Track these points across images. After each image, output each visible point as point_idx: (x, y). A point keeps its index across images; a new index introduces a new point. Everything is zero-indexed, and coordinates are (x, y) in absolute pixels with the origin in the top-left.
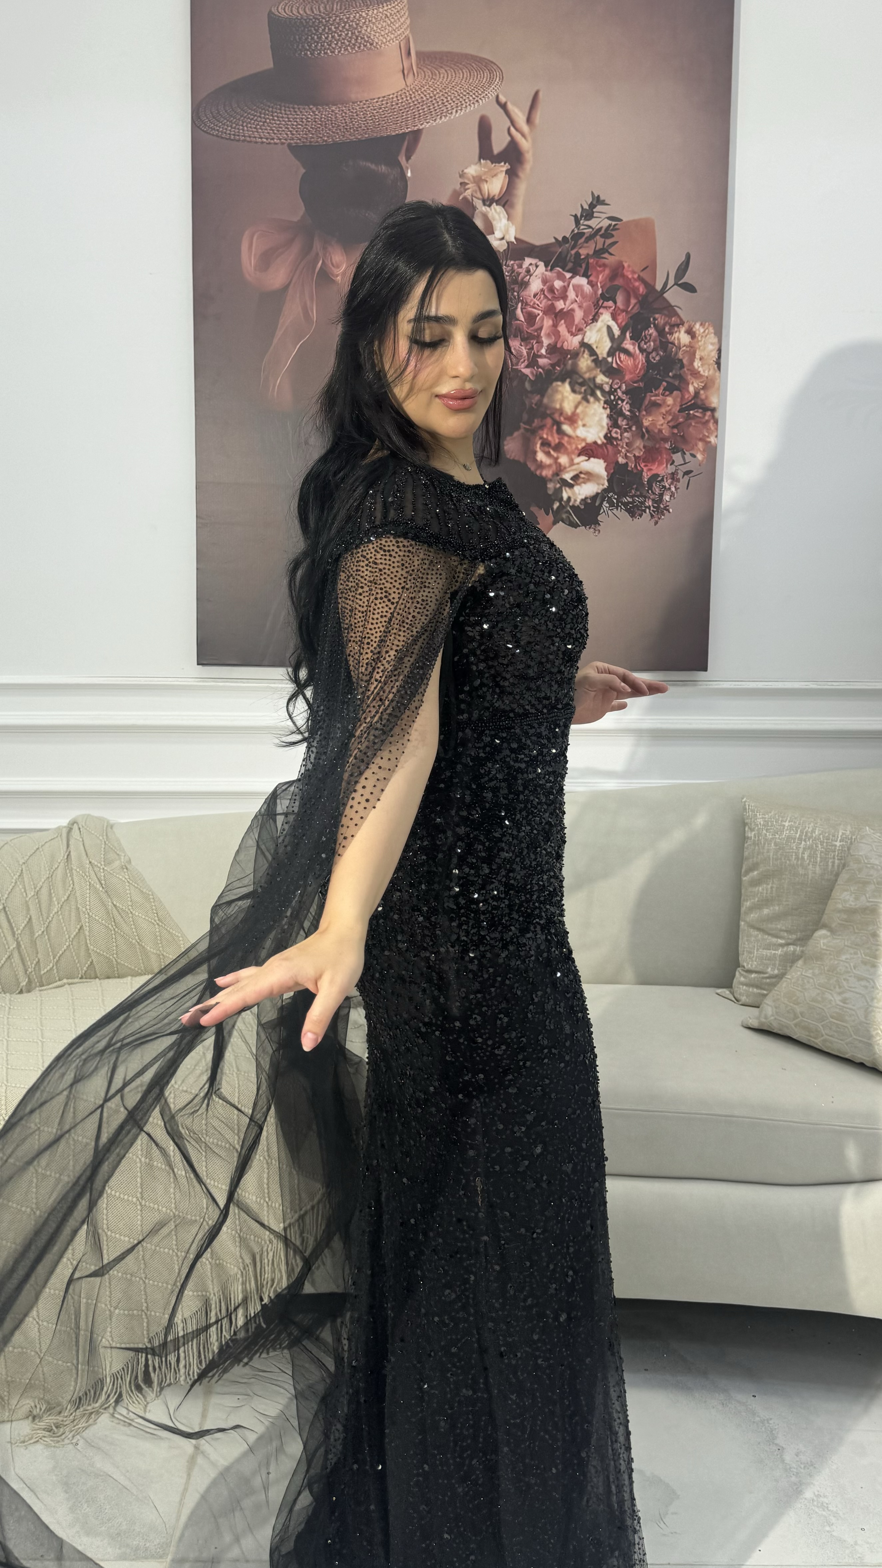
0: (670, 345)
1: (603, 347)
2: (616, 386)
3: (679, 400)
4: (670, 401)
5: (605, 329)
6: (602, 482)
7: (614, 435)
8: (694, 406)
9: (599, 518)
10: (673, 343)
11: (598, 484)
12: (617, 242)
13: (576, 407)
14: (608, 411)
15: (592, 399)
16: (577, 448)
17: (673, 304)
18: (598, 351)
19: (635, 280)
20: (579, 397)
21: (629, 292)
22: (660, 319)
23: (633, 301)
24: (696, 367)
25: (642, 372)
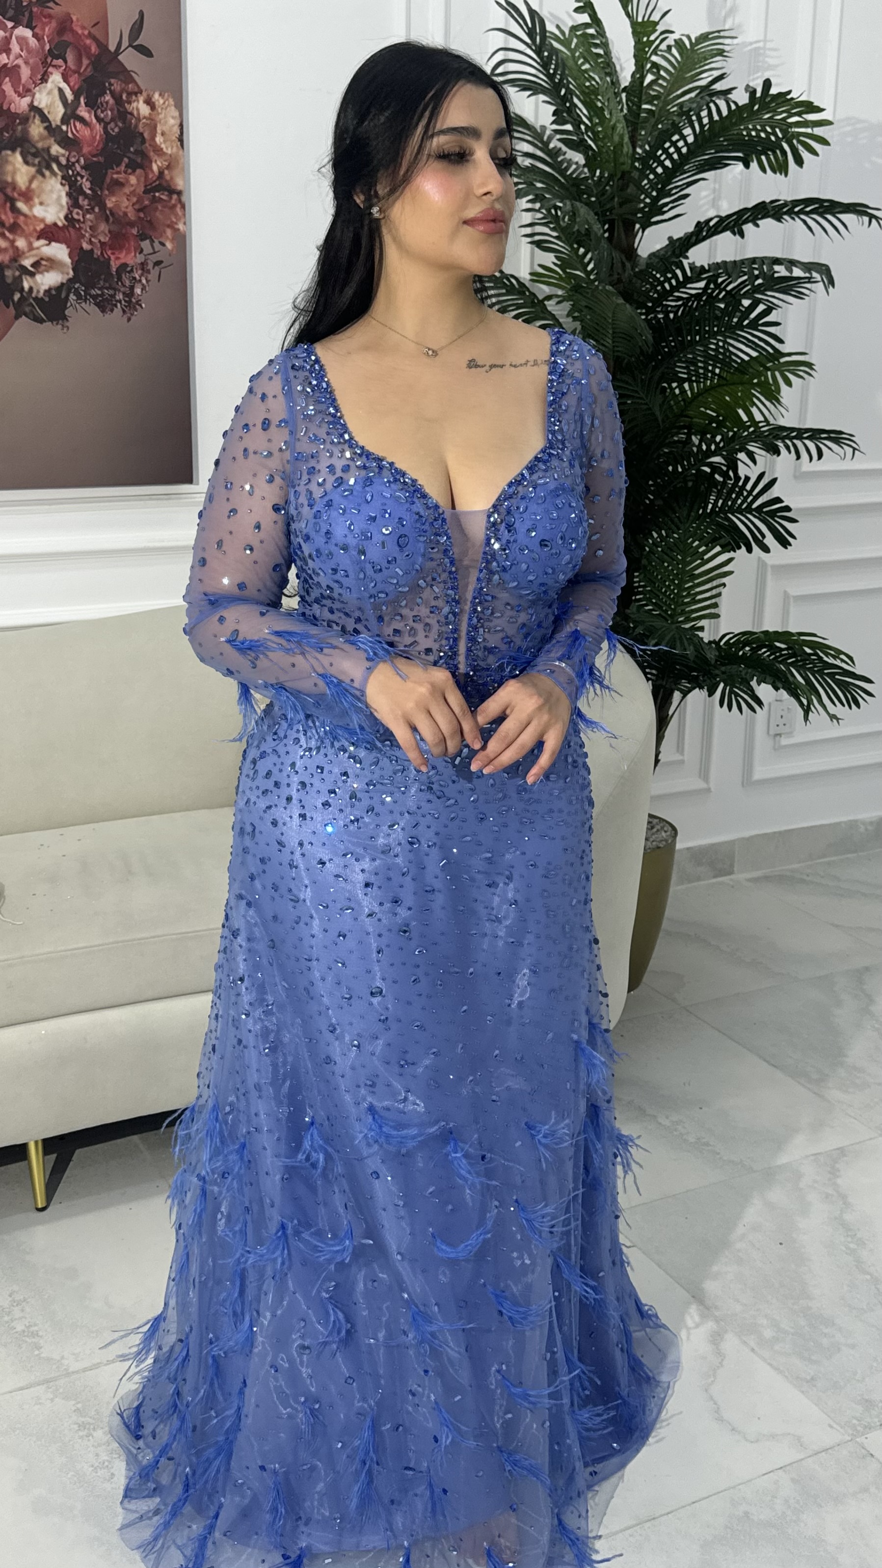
0: (129, 116)
1: (57, 113)
2: (73, 160)
3: (143, 179)
4: (133, 180)
5: (56, 92)
6: (66, 270)
7: (76, 217)
8: (159, 188)
9: (67, 312)
10: (131, 114)
11: (63, 273)
13: (31, 181)
14: (67, 188)
15: (47, 173)
16: (35, 230)
17: (129, 69)
18: (50, 117)
19: (87, 37)
20: (33, 170)
21: (80, 51)
22: (117, 86)
23: (85, 62)
24: (158, 142)
25: (101, 146)
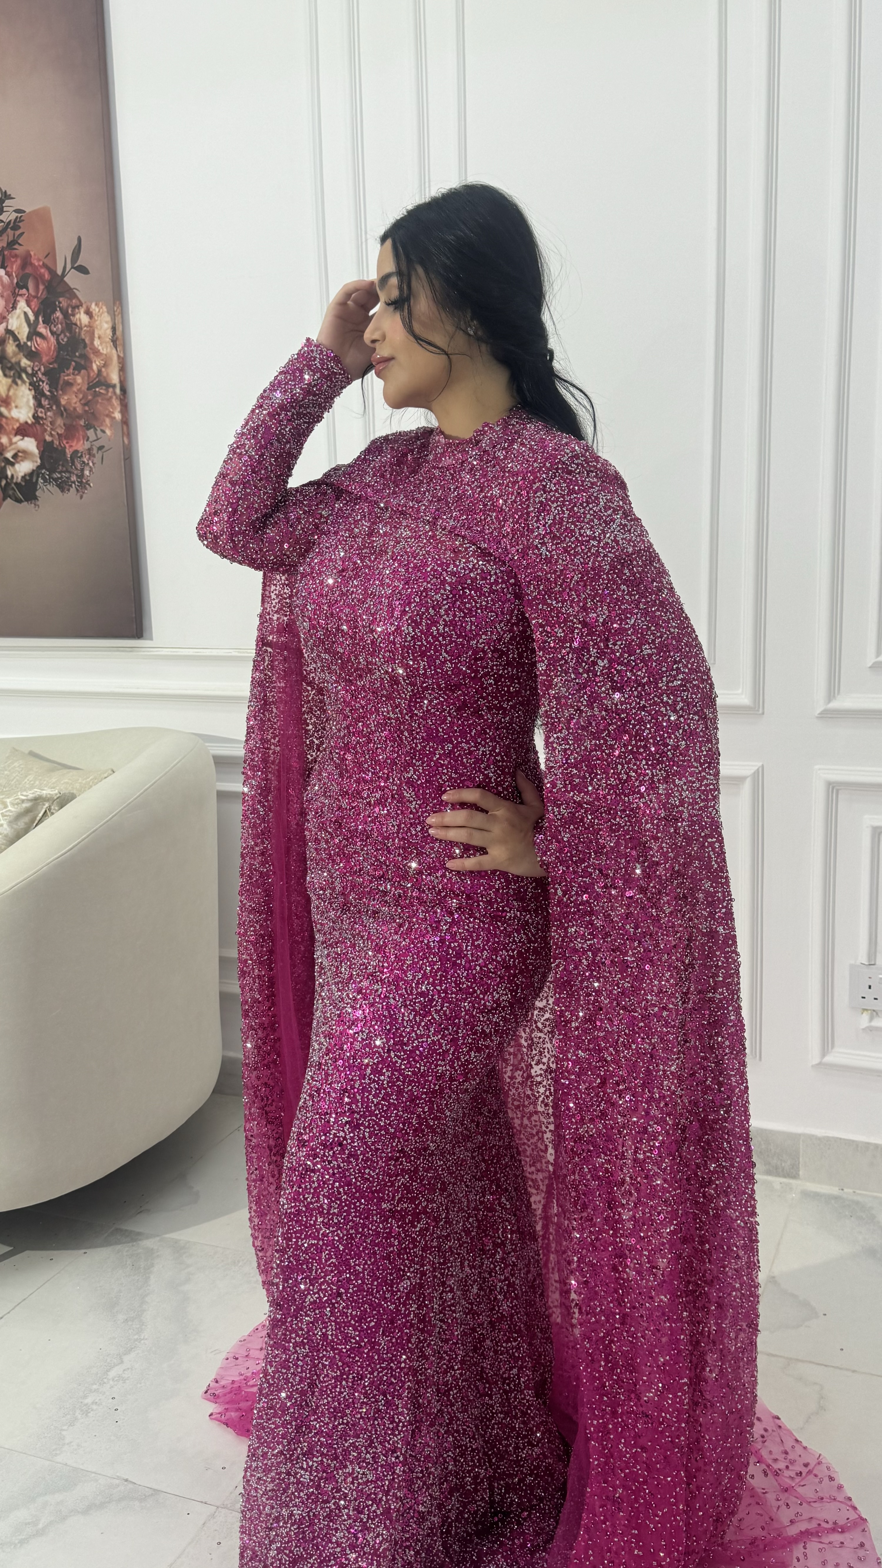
0: (74, 326)
1: (23, 332)
2: (36, 369)
3: (86, 378)
4: (79, 379)
5: (22, 316)
6: (35, 459)
7: (40, 415)
8: (99, 384)
9: (37, 493)
10: (76, 324)
11: (33, 462)
12: (23, 233)
13: (9, 390)
14: (33, 392)
15: (19, 382)
16: (13, 429)
17: (72, 287)
18: (19, 337)
19: (41, 267)
20: (10, 380)
21: (38, 279)
22: (64, 302)
23: (41, 287)
24: (96, 345)
25: (55, 354)
